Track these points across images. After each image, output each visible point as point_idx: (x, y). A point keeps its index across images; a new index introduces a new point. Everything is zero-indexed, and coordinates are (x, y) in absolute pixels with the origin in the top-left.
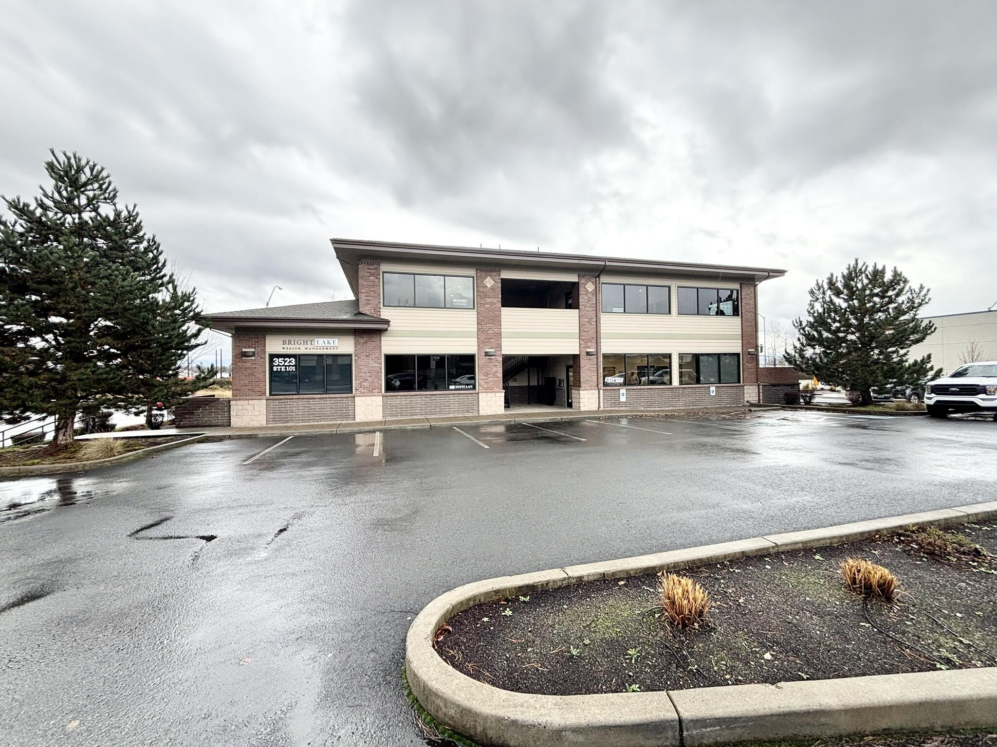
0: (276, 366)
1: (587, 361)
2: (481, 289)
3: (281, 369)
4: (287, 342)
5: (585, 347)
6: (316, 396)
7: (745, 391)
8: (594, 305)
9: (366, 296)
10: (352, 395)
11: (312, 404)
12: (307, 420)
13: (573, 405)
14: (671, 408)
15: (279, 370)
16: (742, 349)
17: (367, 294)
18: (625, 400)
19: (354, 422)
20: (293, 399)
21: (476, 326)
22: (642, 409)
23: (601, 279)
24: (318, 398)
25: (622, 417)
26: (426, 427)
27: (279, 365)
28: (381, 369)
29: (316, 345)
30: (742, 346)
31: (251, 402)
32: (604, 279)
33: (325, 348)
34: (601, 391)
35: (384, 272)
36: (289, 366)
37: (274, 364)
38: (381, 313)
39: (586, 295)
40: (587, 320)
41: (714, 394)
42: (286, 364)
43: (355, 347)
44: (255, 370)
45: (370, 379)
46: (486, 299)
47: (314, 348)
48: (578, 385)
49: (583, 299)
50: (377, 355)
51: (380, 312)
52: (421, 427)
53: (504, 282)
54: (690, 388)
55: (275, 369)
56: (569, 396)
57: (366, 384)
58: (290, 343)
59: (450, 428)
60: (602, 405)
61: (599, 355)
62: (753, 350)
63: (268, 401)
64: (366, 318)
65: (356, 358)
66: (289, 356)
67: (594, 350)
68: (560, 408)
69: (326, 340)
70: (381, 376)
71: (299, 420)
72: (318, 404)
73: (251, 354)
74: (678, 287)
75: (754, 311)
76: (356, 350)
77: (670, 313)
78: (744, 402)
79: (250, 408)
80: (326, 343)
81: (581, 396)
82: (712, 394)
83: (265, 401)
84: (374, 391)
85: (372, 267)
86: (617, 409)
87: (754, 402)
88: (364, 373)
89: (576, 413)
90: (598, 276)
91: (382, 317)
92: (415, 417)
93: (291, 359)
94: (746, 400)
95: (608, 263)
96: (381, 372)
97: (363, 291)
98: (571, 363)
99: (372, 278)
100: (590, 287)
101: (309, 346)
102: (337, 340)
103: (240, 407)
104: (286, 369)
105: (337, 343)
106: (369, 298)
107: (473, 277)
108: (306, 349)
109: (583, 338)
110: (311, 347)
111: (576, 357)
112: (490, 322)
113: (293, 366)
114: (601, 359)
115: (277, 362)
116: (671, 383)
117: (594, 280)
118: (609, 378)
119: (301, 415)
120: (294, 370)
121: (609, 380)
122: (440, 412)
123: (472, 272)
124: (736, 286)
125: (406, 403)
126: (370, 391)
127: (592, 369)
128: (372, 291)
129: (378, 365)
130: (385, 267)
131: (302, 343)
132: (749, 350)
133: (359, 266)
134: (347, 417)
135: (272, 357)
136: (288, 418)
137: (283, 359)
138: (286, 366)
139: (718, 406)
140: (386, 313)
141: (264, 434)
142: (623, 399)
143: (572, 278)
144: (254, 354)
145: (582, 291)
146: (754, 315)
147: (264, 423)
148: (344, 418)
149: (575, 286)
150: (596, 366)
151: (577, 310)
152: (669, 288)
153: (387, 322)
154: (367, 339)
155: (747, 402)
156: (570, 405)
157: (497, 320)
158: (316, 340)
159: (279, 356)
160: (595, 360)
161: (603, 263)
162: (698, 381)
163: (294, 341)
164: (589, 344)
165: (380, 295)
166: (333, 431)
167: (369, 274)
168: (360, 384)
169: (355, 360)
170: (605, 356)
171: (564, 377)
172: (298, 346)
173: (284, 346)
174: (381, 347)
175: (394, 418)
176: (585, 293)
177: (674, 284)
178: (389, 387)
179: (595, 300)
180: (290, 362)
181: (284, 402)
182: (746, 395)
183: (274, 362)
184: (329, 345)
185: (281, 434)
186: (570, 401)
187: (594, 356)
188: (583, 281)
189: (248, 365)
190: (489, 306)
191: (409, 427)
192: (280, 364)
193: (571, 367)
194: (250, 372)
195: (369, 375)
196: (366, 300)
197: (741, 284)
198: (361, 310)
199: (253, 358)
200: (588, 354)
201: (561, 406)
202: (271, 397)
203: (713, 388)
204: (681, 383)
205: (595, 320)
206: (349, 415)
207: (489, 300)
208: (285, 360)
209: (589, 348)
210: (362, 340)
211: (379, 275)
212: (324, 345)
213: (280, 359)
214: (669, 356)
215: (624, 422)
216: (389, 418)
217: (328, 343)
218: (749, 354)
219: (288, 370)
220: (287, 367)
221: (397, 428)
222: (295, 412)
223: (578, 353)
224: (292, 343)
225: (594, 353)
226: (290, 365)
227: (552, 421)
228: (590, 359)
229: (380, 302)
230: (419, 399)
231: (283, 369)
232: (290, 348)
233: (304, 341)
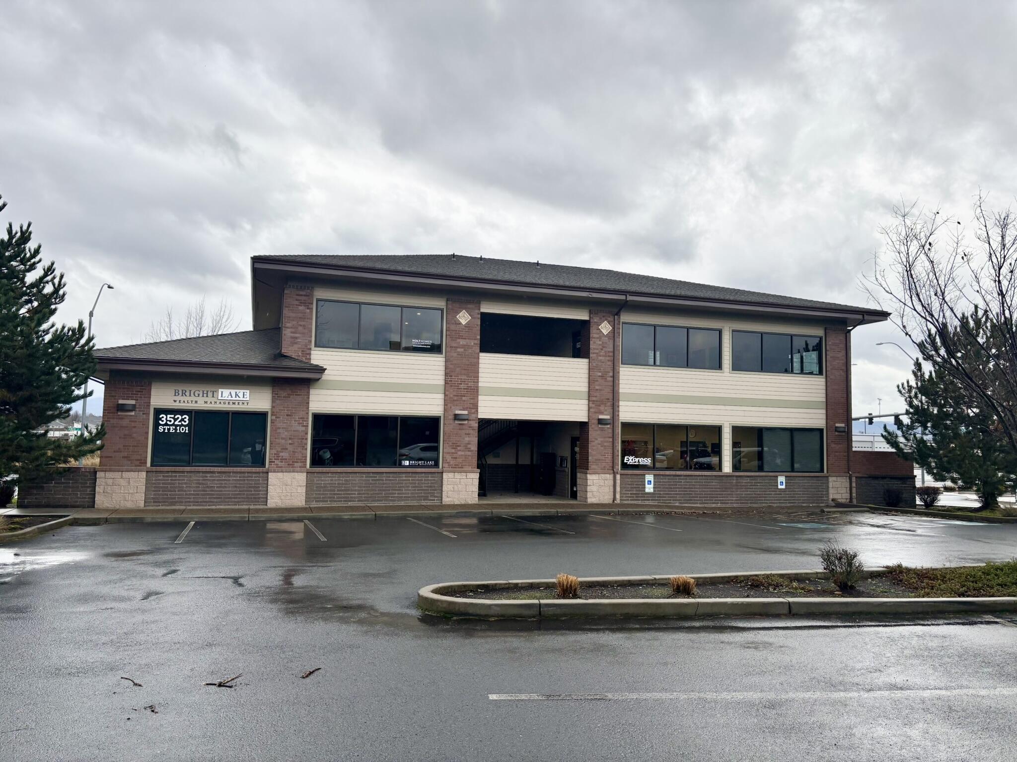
0: (163, 425)
1: (599, 432)
2: (453, 327)
3: (169, 429)
4: (180, 393)
5: (595, 412)
6: (216, 469)
7: (831, 485)
8: (611, 354)
9: (292, 332)
10: (264, 470)
11: (210, 480)
12: (201, 502)
13: (578, 495)
14: (719, 505)
15: (166, 431)
16: (827, 423)
17: (293, 330)
18: (652, 490)
19: (265, 507)
20: (183, 472)
21: (443, 377)
22: (677, 504)
23: (622, 317)
24: (219, 472)
25: (648, 513)
26: (370, 517)
27: (166, 424)
28: (307, 434)
29: (220, 398)
30: (827, 419)
31: (126, 474)
32: (626, 317)
34: (618, 477)
35: (318, 300)
36: (180, 426)
37: (160, 422)
38: (312, 357)
39: (600, 338)
40: (600, 374)
41: (783, 487)
42: (177, 423)
43: (273, 402)
44: (134, 430)
45: (290, 448)
46: (458, 340)
47: (216, 402)
48: (585, 467)
49: (594, 345)
50: (302, 414)
51: (310, 354)
52: (362, 517)
53: (486, 318)
54: (748, 476)
55: (161, 429)
56: (574, 483)
57: (285, 455)
58: (184, 394)
59: (403, 519)
60: (618, 496)
61: (616, 424)
62: (843, 425)
63: (149, 474)
64: (297, 364)
65: (274, 417)
66: (182, 412)
67: (608, 417)
68: (560, 499)
69: (233, 392)
70: (306, 444)
71: (189, 502)
72: (218, 480)
73: (130, 408)
74: (733, 331)
75: (844, 368)
76: (273, 407)
77: (720, 367)
78: (828, 500)
79: (123, 482)
80: (234, 395)
81: (589, 482)
82: (780, 487)
83: (143, 475)
84: (296, 464)
85: (301, 293)
86: (640, 503)
87: (843, 501)
88: (283, 439)
89: (578, 506)
90: (618, 314)
91: (314, 362)
92: (350, 504)
93: (183, 417)
94: (831, 497)
95: (630, 298)
96: (307, 439)
97: (288, 325)
98: (576, 433)
99: (301, 308)
100: (605, 328)
101: (209, 399)
102: (248, 391)
103: (110, 482)
104: (176, 429)
105: (248, 394)
106: (297, 335)
107: (442, 310)
108: (206, 402)
109: (594, 399)
110: (213, 400)
111: (583, 425)
112: (463, 372)
113: (185, 426)
114: (619, 430)
115: (164, 419)
116: (720, 469)
117: (611, 319)
118: (631, 458)
119: (193, 494)
120: (187, 432)
121: (631, 460)
122: (386, 498)
123: (440, 303)
124: (819, 332)
125: (338, 484)
126: (290, 466)
127: (605, 444)
128: (301, 325)
129: (304, 429)
130: (321, 293)
131: (201, 395)
132: (837, 425)
133: (285, 292)
134: (256, 500)
135: (158, 412)
136: (175, 498)
137: (173, 416)
138: (177, 426)
139: (789, 505)
140: (319, 357)
142: (649, 488)
143: (582, 315)
144: (133, 408)
145: (593, 333)
146: (844, 374)
147: (141, 504)
148: (253, 502)
149: (585, 324)
150: (611, 440)
151: (586, 360)
152: (720, 332)
153: (322, 370)
154: (290, 392)
155: (833, 500)
156: (574, 495)
157: (473, 370)
158: (220, 390)
159: (167, 412)
160: (610, 431)
161: (623, 297)
162: (761, 468)
163: (190, 391)
164: (602, 408)
165: (311, 331)
166: (245, 517)
167: (297, 303)
168: (277, 454)
169: (272, 420)
170: (625, 425)
171: (567, 453)
172: (193, 398)
173: (176, 398)
174: (308, 403)
175: (321, 505)
176: (597, 336)
177: (727, 329)
178: (317, 461)
179: (611, 346)
180: (183, 420)
181: (171, 476)
182: (831, 491)
183: (160, 419)
184: (238, 398)
185: (175, 518)
186: (575, 489)
187: (609, 426)
188: (596, 320)
189: (125, 422)
190: (462, 350)
191: (346, 515)
192: (168, 423)
193: (577, 439)
194: (126, 432)
195: (290, 442)
196: (292, 338)
197: (825, 329)
198: (284, 351)
199: (133, 413)
200: (600, 421)
201: (562, 496)
202: (154, 469)
203: (781, 479)
204: (736, 467)
205: (611, 374)
206: (259, 498)
207: (462, 342)
208: (176, 417)
209: (602, 413)
210: (283, 394)
211: (312, 304)
212: (230, 398)
213: (169, 416)
214: (717, 430)
215: (650, 519)
216: (314, 505)
217: (236, 395)
218: (836, 431)
219: (178, 431)
220: (178, 428)
221: (330, 517)
222: (185, 491)
223: (586, 420)
224: (187, 394)
225: (609, 422)
226: (182, 425)
227: (543, 515)
228: (602, 430)
229: (311, 341)
230: (357, 479)
231: (171, 429)
232: (184, 401)
233: (203, 391)
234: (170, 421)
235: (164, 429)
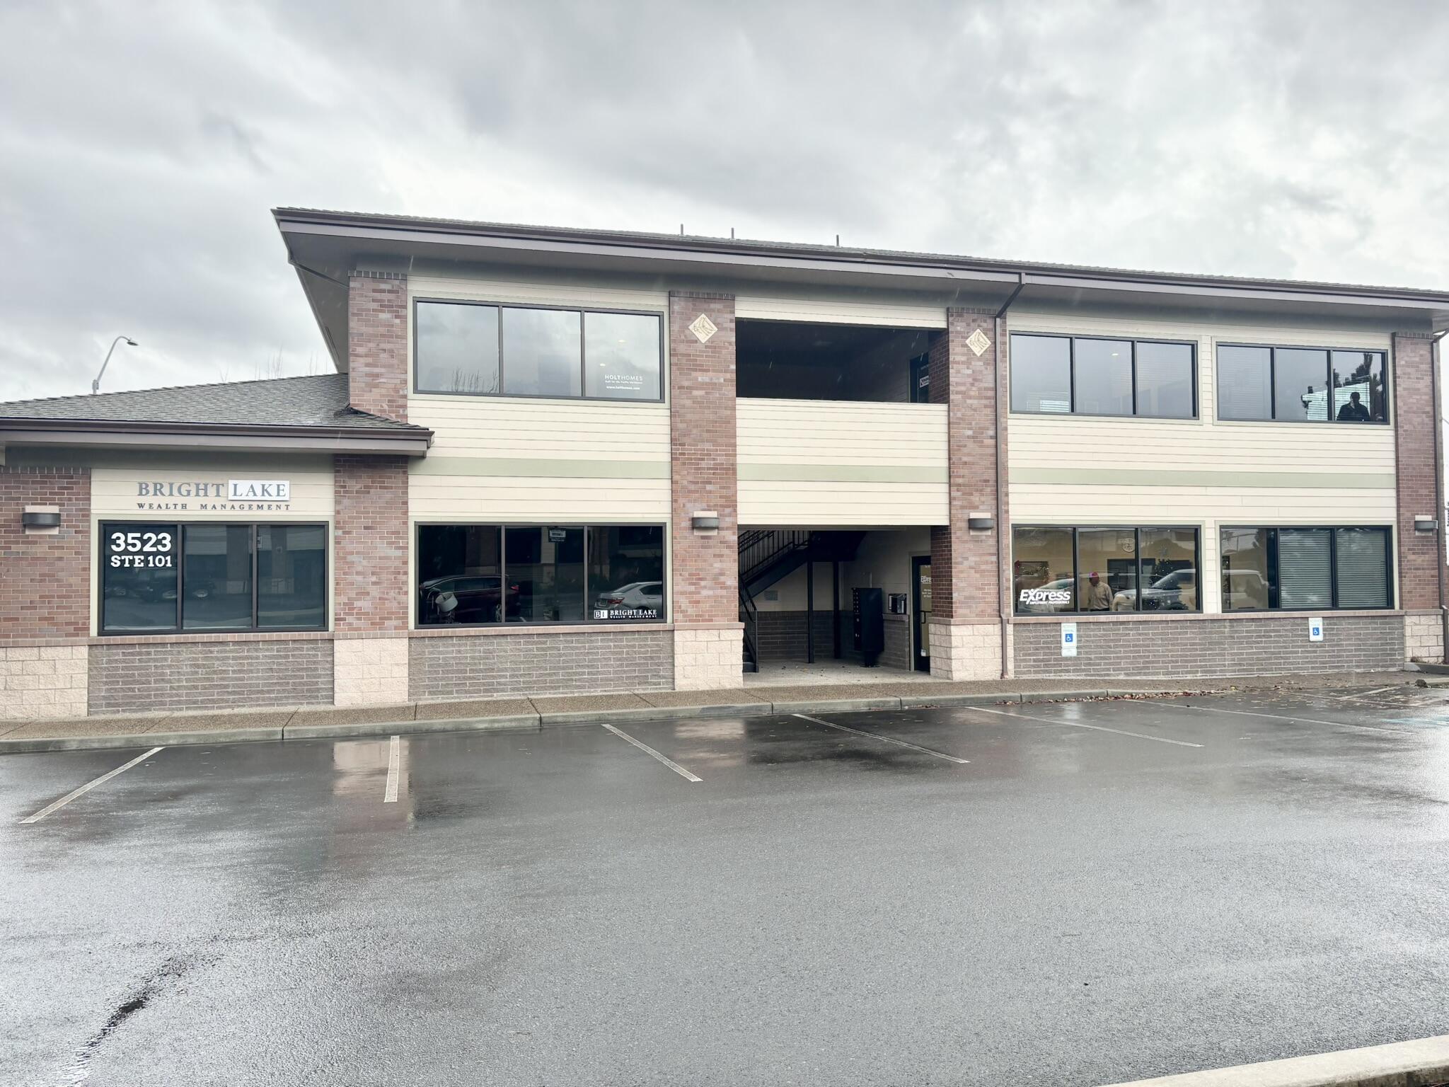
0: (120, 554)
1: (971, 546)
2: (682, 348)
3: (132, 562)
4: (151, 489)
5: (963, 507)
6: (229, 637)
7: (1408, 631)
8: (991, 393)
9: (367, 365)
10: (325, 635)
11: (218, 659)
12: (202, 702)
13: (932, 665)
14: (1199, 676)
15: (127, 565)
16: (1398, 515)
17: (370, 360)
18: (1073, 653)
19: (331, 708)
20: (164, 644)
21: (667, 448)
22: (1122, 677)
23: (1009, 322)
24: (235, 643)
25: (1066, 699)
26: (529, 723)
27: (126, 552)
28: (406, 563)
29: (231, 497)
30: (1398, 507)
31: (47, 653)
32: (1016, 321)
33: (255, 504)
34: (1010, 629)
35: (417, 301)
36: (155, 554)
37: (114, 547)
38: (410, 412)
39: (968, 363)
40: (970, 433)
41: (1320, 638)
42: (147, 548)
43: (337, 502)
44: (60, 564)
45: (375, 592)
46: (694, 374)
47: (224, 506)
48: (945, 608)
49: (958, 375)
50: (395, 524)
51: (405, 407)
52: (514, 724)
53: (743, 327)
54: (1253, 620)
55: (115, 562)
56: (919, 640)
57: (364, 604)
58: (158, 490)
59: (594, 728)
60: (1010, 666)
61: (1003, 528)
62: (1429, 518)
63: (95, 651)
64: (367, 424)
65: (340, 533)
66: (157, 527)
67: (987, 515)
68: (896, 674)
69: (257, 485)
70: (406, 583)
71: (179, 702)
72: (234, 658)
73: (49, 521)
74: (1219, 345)
75: (1429, 409)
76: (338, 512)
77: (1195, 414)
78: (1403, 660)
79: (42, 668)
80: (259, 490)
81: (955, 641)
82: (1312, 638)
83: (84, 652)
84: (387, 623)
85: (383, 286)
86: (1052, 676)
87: (1432, 661)
88: (358, 573)
89: (939, 688)
90: (1001, 314)
91: (412, 422)
92: (497, 696)
93: (160, 536)
94: (1409, 654)
95: (1027, 279)
96: (406, 573)
97: (360, 350)
98: (924, 548)
99: (385, 316)
100: (978, 342)
101: (211, 500)
102: (287, 483)
103: (16, 668)
104: (147, 562)
105: (287, 489)
106: (376, 370)
107: (660, 315)
108: (204, 507)
109: (960, 481)
110: (219, 502)
111: (939, 534)
112: (705, 435)
113: (165, 554)
114: (1008, 540)
115: (121, 542)
116: (1199, 606)
117: (988, 324)
118: (1032, 592)
119: (186, 688)
120: (169, 565)
121: (1031, 596)
122: (566, 684)
123: (656, 300)
124: (1380, 341)
125: (473, 658)
126: (377, 624)
127: (983, 567)
128: (384, 350)
129: (399, 553)
130: (420, 286)
131: (193, 492)
132: (1418, 518)
133: (352, 284)
134: (311, 694)
135: (108, 528)
136: (149, 696)
137: (138, 535)
138: (149, 554)
139: (1330, 671)
140: (420, 412)
141: (81, 741)
142: (1069, 650)
143: (928, 318)
144: (56, 521)
145: (956, 354)
146: (1428, 421)
147: (81, 710)
148: (307, 698)
149: (937, 338)
150: (994, 559)
151: (944, 407)
152: (1194, 347)
153: (425, 435)
154: (369, 482)
155: (1413, 660)
156: (923, 665)
157: (725, 431)
158: (231, 483)
159: (126, 526)
160: (992, 542)
161: (1014, 278)
162: (1274, 602)
163: (171, 485)
164: (976, 498)
165: (404, 362)
166: (275, 733)
167: (375, 305)
168: (349, 606)
169: (336, 537)
170: (1021, 533)
171: (906, 589)
172: (180, 500)
173: (142, 500)
174: (406, 503)
175: (439, 700)
176: (963, 359)
177: (1207, 336)
178: (428, 614)
179: (991, 377)
180: (159, 542)
181: (140, 654)
182: (1409, 642)
183: (114, 542)
184: (267, 497)
185: (128, 740)
186: (923, 654)
187: (989, 533)
188: (958, 326)
189: (40, 550)
190: (701, 393)
191: (481, 722)
192: (130, 548)
193: (926, 560)
194: (46, 570)
195: (374, 579)
196: (367, 375)
197: (1393, 336)
198: (355, 401)
199: (55, 532)
200: (973, 525)
201: (897, 666)
202: (104, 639)
203: (1316, 622)
204: (1227, 605)
205: (992, 433)
206: (318, 690)
207: (702, 378)
208: (146, 537)
209: (975, 508)
210: (354, 485)
211: (405, 307)
212: (251, 497)
213: (130, 535)
214: (1194, 533)
215: (1072, 714)
216: (426, 700)
217: (264, 490)
218: (1417, 529)
219: (151, 565)
220: (151, 558)
221: (449, 727)
222: (169, 681)
223: (945, 522)
224: (166, 490)
225: (990, 524)
226: (159, 553)
227: (874, 709)
228: (977, 540)
229: (405, 382)
230: (508, 646)
231: (137, 561)
232: (159, 506)
233: (197, 485)
234: (134, 545)
235: (123, 562)
